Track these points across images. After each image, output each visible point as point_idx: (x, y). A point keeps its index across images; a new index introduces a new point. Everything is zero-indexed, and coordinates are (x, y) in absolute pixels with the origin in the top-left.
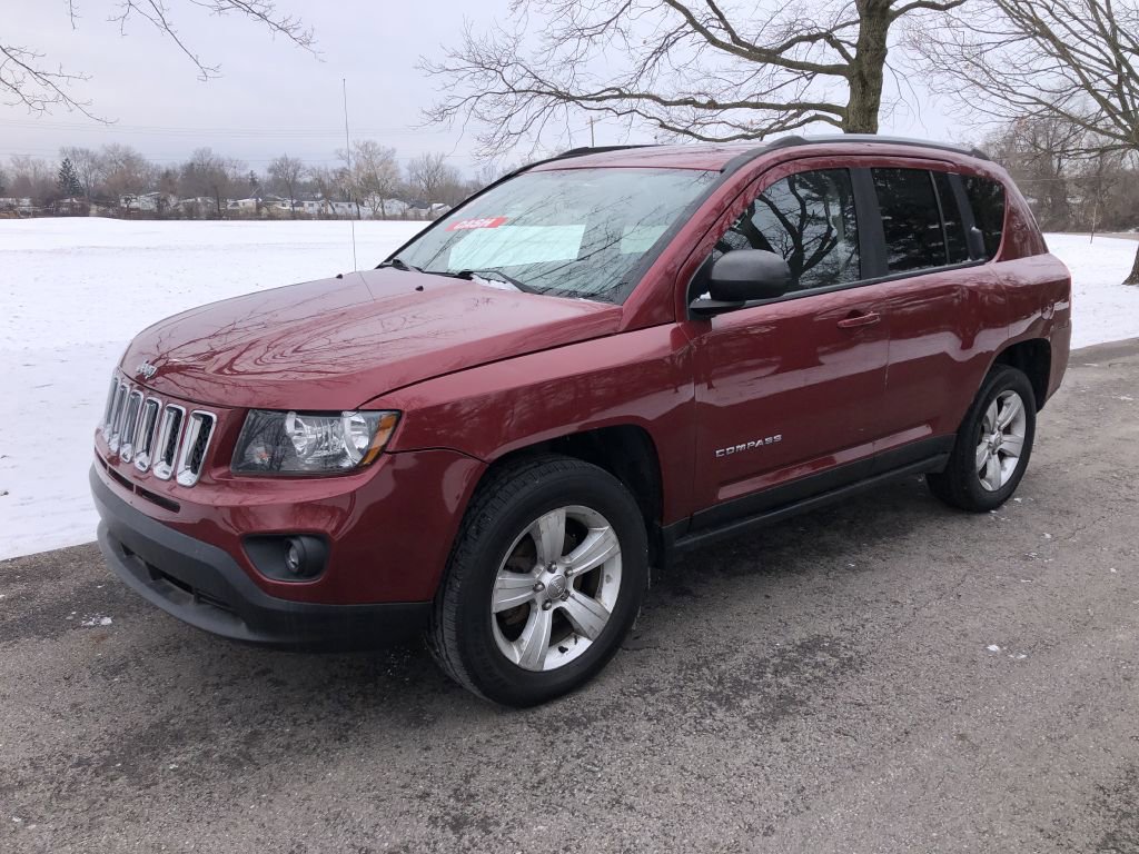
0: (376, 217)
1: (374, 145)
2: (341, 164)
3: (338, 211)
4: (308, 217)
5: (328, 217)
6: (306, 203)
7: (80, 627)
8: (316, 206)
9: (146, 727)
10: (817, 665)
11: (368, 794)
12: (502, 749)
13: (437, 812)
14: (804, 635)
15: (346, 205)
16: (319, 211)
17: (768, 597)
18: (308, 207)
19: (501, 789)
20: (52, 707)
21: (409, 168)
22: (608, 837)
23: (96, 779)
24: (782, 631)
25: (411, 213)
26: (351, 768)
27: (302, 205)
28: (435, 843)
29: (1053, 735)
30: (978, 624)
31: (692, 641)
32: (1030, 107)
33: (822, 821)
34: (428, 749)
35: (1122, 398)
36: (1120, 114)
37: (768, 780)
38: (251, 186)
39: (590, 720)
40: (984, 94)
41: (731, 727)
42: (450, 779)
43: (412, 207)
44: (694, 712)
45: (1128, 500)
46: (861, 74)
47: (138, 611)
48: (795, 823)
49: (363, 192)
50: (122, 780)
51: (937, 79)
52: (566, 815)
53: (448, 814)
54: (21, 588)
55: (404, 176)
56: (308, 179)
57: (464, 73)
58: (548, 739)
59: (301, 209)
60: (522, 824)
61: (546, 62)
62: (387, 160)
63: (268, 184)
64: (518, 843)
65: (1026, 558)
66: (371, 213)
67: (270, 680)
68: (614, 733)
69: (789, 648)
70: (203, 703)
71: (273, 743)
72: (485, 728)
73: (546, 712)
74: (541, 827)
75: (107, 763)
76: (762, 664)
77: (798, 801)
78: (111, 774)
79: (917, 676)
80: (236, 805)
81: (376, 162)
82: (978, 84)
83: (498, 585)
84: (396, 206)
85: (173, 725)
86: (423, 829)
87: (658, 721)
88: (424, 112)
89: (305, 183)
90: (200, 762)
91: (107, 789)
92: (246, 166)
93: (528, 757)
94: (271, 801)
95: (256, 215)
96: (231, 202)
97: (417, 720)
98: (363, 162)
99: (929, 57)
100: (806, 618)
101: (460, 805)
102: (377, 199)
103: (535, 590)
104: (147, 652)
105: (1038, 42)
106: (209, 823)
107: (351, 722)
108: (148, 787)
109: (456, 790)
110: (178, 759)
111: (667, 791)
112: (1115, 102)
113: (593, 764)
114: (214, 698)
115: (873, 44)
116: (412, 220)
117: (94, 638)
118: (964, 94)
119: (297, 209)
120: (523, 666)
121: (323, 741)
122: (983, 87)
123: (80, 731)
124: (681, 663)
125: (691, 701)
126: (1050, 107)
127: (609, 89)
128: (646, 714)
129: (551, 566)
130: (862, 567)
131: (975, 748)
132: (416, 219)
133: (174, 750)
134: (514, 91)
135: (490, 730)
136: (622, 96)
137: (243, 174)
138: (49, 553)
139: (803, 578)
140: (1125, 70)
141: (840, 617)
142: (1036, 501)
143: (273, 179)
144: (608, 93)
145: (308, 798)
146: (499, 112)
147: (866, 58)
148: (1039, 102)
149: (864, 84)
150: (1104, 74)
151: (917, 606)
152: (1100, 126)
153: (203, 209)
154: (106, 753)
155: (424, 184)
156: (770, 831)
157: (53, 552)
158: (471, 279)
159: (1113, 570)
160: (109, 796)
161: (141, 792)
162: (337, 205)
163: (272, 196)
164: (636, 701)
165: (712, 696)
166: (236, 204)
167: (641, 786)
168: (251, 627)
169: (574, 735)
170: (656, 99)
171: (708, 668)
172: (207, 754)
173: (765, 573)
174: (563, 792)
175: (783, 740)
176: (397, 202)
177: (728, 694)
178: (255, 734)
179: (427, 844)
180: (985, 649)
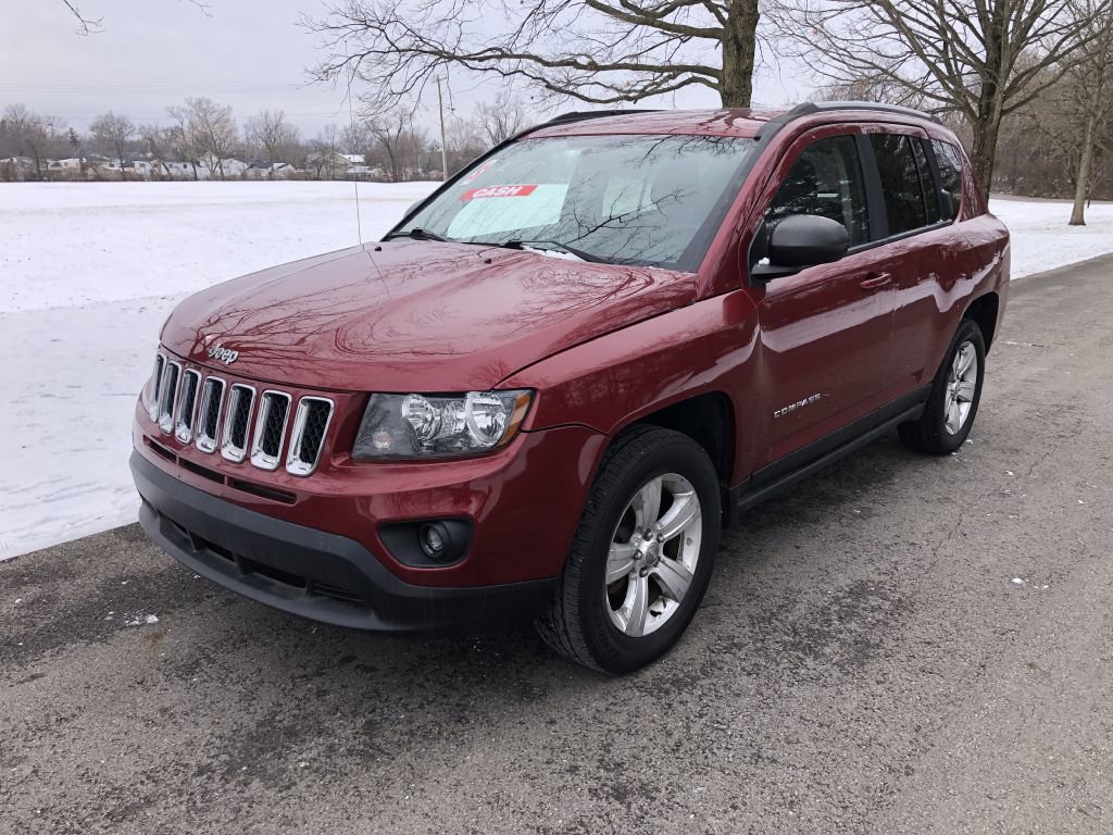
0: (213, 178)
1: (209, 102)
2: (173, 123)
3: (173, 171)
4: (140, 178)
5: (163, 179)
6: (137, 164)
7: (125, 627)
8: (148, 167)
9: (253, 726)
10: (873, 609)
11: (518, 774)
12: (624, 717)
13: (593, 784)
14: (849, 582)
15: (181, 165)
16: (152, 172)
17: (798, 547)
18: (139, 168)
19: (643, 755)
20: (140, 714)
21: (245, 126)
22: (767, 791)
23: (227, 786)
24: (827, 580)
25: (251, 173)
26: (487, 749)
27: (133, 166)
28: (607, 815)
29: (1105, 656)
30: (993, 560)
31: (751, 595)
32: (866, 72)
33: (950, 756)
34: (552, 722)
35: (1010, 343)
36: (947, 78)
37: (883, 721)
38: (73, 144)
39: (695, 679)
40: (825, 58)
41: (826, 674)
42: (590, 750)
43: (252, 167)
44: (785, 663)
45: (1061, 436)
46: (735, 37)
47: (180, 606)
48: (927, 761)
49: (198, 152)
50: (256, 784)
51: (783, 43)
52: (717, 775)
53: (605, 785)
54: (34, 591)
55: (241, 136)
56: (136, 137)
57: (346, 31)
58: (663, 701)
59: (132, 169)
60: (680, 788)
61: (423, 20)
62: (223, 118)
63: (90, 142)
64: (686, 807)
65: (1003, 495)
66: (208, 173)
67: (358, 667)
68: (722, 691)
69: (841, 595)
70: (300, 697)
71: (395, 732)
72: (597, 696)
73: (649, 675)
74: (700, 789)
75: (231, 770)
76: (824, 611)
77: (921, 740)
78: (242, 778)
79: (966, 612)
80: (388, 797)
81: (211, 119)
82: (820, 49)
83: (610, 557)
84: (235, 166)
85: (280, 721)
86: (589, 804)
87: (757, 674)
88: (307, 71)
89: (132, 142)
90: (329, 757)
91: (246, 795)
92: (65, 125)
93: (653, 721)
94: (422, 790)
95: (81, 176)
96: (51, 162)
97: (526, 695)
98: (196, 120)
99: (775, 22)
100: (842, 565)
101: (612, 775)
102: (215, 159)
103: (635, 558)
104: (213, 648)
105: (872, 9)
106: (370, 818)
107: (462, 702)
108: (288, 788)
109: (601, 761)
110: (304, 755)
111: (798, 742)
112: (942, 67)
113: (718, 722)
114: (309, 690)
115: (746, 9)
116: (252, 180)
117: (148, 638)
118: (807, 58)
119: (126, 169)
120: (628, 633)
121: (444, 725)
122: (826, 52)
123: (183, 737)
124: (751, 617)
125: (778, 653)
126: (885, 71)
127: (490, 49)
128: (743, 669)
129: (646, 533)
130: (866, 514)
131: (1047, 674)
132: (256, 180)
133: (295, 748)
134: (398, 50)
135: (604, 698)
136: (504, 55)
137: (62, 132)
138: (48, 550)
139: (821, 528)
140: (949, 36)
141: (871, 561)
142: (986, 442)
143: (98, 138)
144: (489, 54)
145: (458, 784)
146: (378, 71)
147: (740, 22)
148: (875, 67)
149: (739, 48)
150: (932, 40)
151: (934, 546)
152: (929, 89)
153: (20, 170)
154: (224, 757)
155: (263, 144)
156: (909, 771)
157: (51, 548)
158: (522, 249)
159: (1081, 502)
160: (251, 801)
161: (283, 794)
162: (171, 166)
163: (98, 156)
164: (728, 657)
165: (795, 646)
166: (58, 165)
167: (773, 739)
168: (381, 617)
169: (685, 696)
170: (537, 59)
171: (777, 620)
172: (331, 748)
173: (784, 525)
174: (704, 752)
175: (878, 683)
176: (235, 161)
177: (808, 642)
178: (370, 724)
179: (600, 817)
180: (1010, 582)
